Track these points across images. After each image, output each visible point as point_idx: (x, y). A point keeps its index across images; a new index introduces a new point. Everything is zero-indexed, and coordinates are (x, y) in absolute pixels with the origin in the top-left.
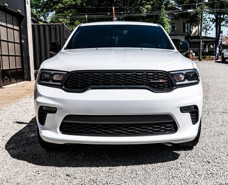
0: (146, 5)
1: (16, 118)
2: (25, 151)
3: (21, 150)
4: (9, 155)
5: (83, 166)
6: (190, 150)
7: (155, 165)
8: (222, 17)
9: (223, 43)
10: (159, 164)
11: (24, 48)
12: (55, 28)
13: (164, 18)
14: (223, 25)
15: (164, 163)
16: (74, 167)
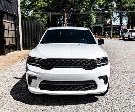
0: (83, 8)
1: (14, 75)
2: (20, 96)
3: (18, 95)
4: (13, 98)
5: (50, 105)
6: (104, 96)
7: (86, 105)
8: (123, 14)
9: (124, 28)
10: (88, 104)
11: (17, 33)
12: (34, 22)
13: (92, 15)
14: (124, 19)
15: (90, 103)
16: (46, 105)
